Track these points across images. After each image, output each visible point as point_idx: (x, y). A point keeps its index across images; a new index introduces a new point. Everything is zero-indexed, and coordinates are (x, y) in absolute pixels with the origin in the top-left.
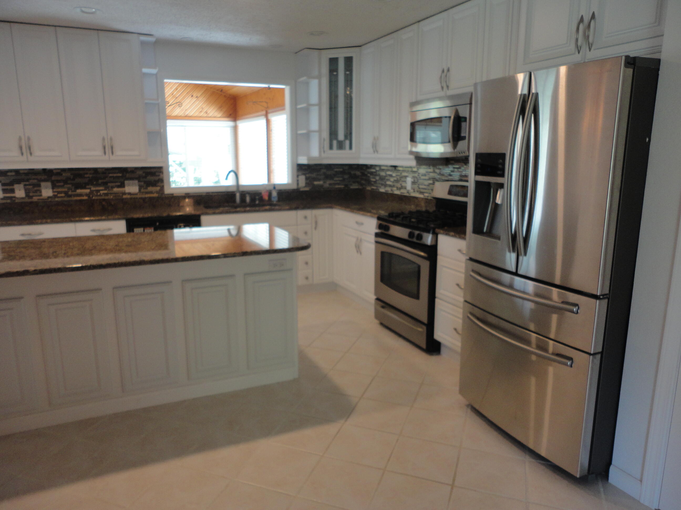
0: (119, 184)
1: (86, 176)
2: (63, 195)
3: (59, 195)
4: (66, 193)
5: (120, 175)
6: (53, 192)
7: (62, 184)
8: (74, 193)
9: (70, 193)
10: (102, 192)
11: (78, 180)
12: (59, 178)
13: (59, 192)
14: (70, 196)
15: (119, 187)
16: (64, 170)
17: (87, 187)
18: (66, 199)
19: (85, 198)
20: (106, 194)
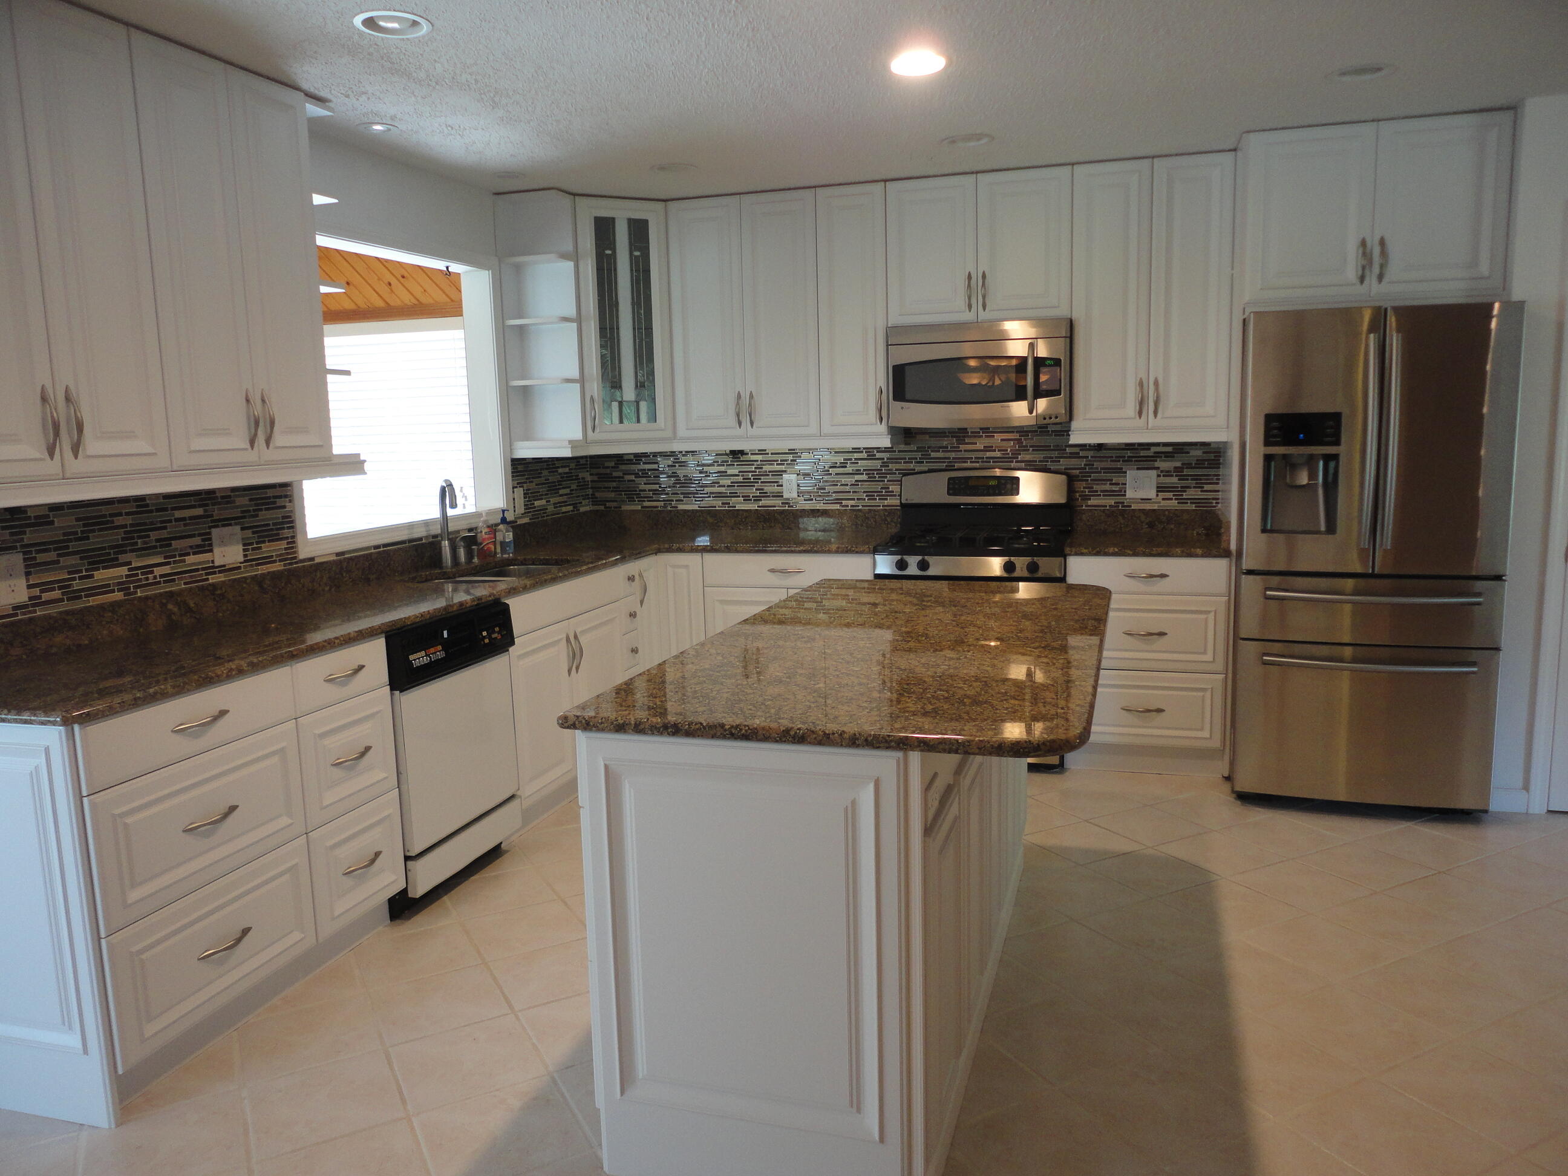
0: (197, 541)
1: (119, 521)
2: (56, 594)
3: (46, 596)
4: (63, 585)
5: (199, 511)
6: (29, 587)
7: (52, 556)
8: (88, 584)
9: (77, 585)
10: (158, 571)
11: (96, 540)
12: (44, 535)
13: (46, 587)
14: (75, 596)
15: (199, 549)
16: (56, 508)
17: (123, 558)
18: (66, 606)
19: (118, 596)
20: (168, 578)
